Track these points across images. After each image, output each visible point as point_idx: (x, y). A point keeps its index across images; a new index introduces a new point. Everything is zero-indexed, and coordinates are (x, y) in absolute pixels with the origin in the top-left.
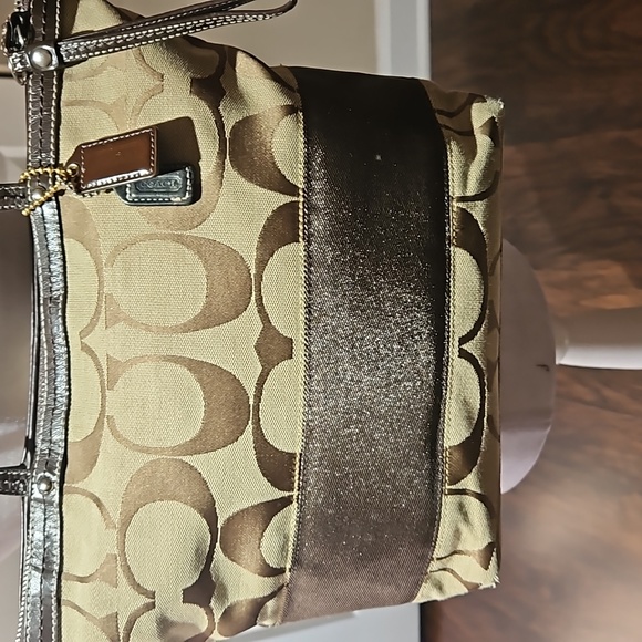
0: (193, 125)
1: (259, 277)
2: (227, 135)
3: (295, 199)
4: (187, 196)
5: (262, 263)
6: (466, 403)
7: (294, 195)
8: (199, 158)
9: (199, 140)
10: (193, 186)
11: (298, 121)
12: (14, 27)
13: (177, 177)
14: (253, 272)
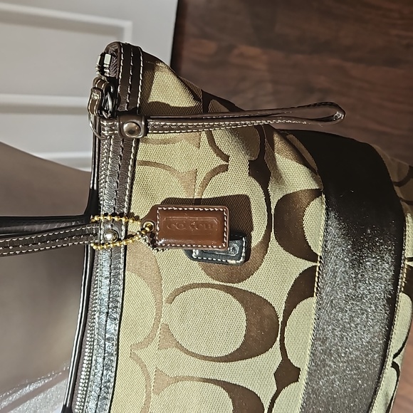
0: (250, 202)
1: (284, 323)
2: (273, 211)
3: (314, 264)
4: (241, 260)
5: (287, 313)
6: (387, 395)
7: (314, 262)
8: (252, 229)
9: (253, 215)
10: (246, 253)
11: (322, 203)
12: (106, 94)
13: (235, 245)
14: (281, 320)
